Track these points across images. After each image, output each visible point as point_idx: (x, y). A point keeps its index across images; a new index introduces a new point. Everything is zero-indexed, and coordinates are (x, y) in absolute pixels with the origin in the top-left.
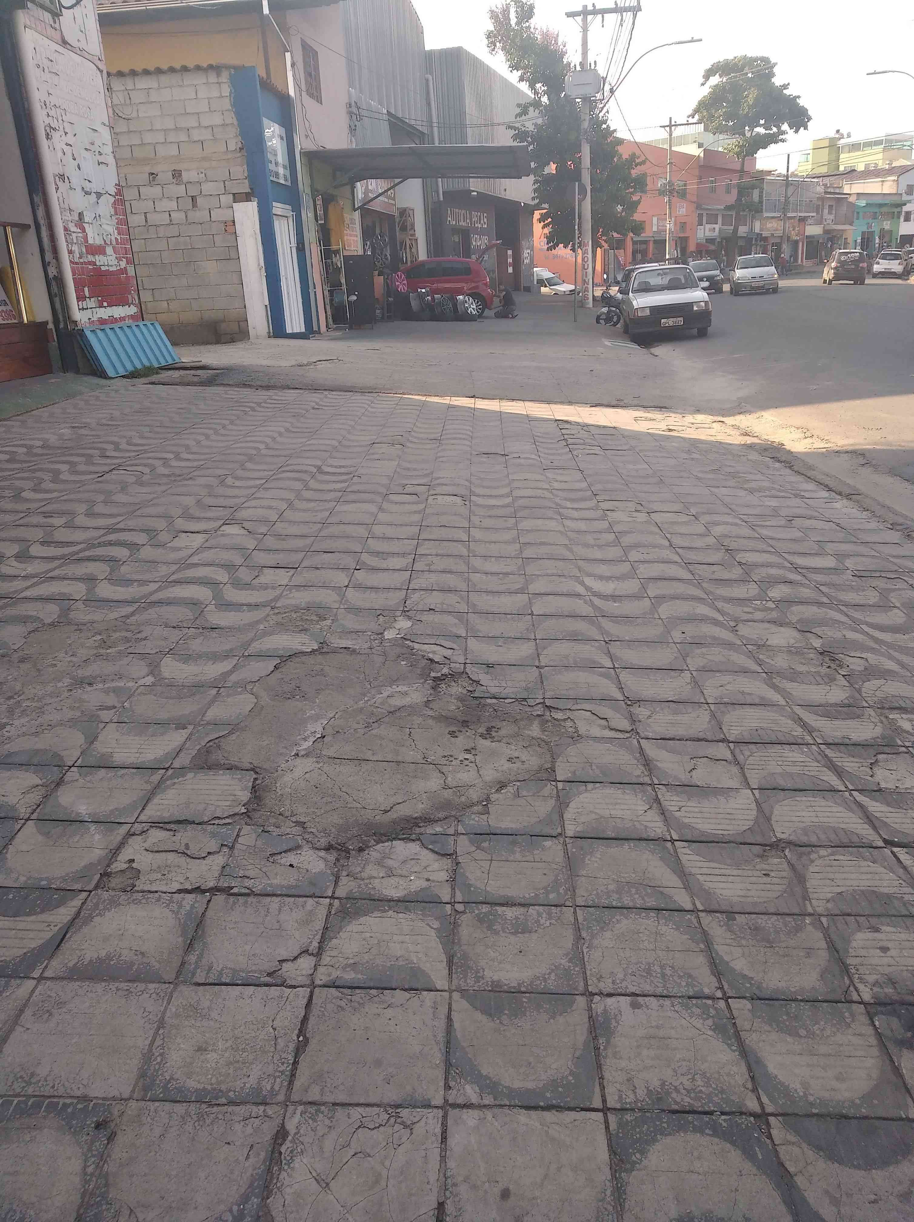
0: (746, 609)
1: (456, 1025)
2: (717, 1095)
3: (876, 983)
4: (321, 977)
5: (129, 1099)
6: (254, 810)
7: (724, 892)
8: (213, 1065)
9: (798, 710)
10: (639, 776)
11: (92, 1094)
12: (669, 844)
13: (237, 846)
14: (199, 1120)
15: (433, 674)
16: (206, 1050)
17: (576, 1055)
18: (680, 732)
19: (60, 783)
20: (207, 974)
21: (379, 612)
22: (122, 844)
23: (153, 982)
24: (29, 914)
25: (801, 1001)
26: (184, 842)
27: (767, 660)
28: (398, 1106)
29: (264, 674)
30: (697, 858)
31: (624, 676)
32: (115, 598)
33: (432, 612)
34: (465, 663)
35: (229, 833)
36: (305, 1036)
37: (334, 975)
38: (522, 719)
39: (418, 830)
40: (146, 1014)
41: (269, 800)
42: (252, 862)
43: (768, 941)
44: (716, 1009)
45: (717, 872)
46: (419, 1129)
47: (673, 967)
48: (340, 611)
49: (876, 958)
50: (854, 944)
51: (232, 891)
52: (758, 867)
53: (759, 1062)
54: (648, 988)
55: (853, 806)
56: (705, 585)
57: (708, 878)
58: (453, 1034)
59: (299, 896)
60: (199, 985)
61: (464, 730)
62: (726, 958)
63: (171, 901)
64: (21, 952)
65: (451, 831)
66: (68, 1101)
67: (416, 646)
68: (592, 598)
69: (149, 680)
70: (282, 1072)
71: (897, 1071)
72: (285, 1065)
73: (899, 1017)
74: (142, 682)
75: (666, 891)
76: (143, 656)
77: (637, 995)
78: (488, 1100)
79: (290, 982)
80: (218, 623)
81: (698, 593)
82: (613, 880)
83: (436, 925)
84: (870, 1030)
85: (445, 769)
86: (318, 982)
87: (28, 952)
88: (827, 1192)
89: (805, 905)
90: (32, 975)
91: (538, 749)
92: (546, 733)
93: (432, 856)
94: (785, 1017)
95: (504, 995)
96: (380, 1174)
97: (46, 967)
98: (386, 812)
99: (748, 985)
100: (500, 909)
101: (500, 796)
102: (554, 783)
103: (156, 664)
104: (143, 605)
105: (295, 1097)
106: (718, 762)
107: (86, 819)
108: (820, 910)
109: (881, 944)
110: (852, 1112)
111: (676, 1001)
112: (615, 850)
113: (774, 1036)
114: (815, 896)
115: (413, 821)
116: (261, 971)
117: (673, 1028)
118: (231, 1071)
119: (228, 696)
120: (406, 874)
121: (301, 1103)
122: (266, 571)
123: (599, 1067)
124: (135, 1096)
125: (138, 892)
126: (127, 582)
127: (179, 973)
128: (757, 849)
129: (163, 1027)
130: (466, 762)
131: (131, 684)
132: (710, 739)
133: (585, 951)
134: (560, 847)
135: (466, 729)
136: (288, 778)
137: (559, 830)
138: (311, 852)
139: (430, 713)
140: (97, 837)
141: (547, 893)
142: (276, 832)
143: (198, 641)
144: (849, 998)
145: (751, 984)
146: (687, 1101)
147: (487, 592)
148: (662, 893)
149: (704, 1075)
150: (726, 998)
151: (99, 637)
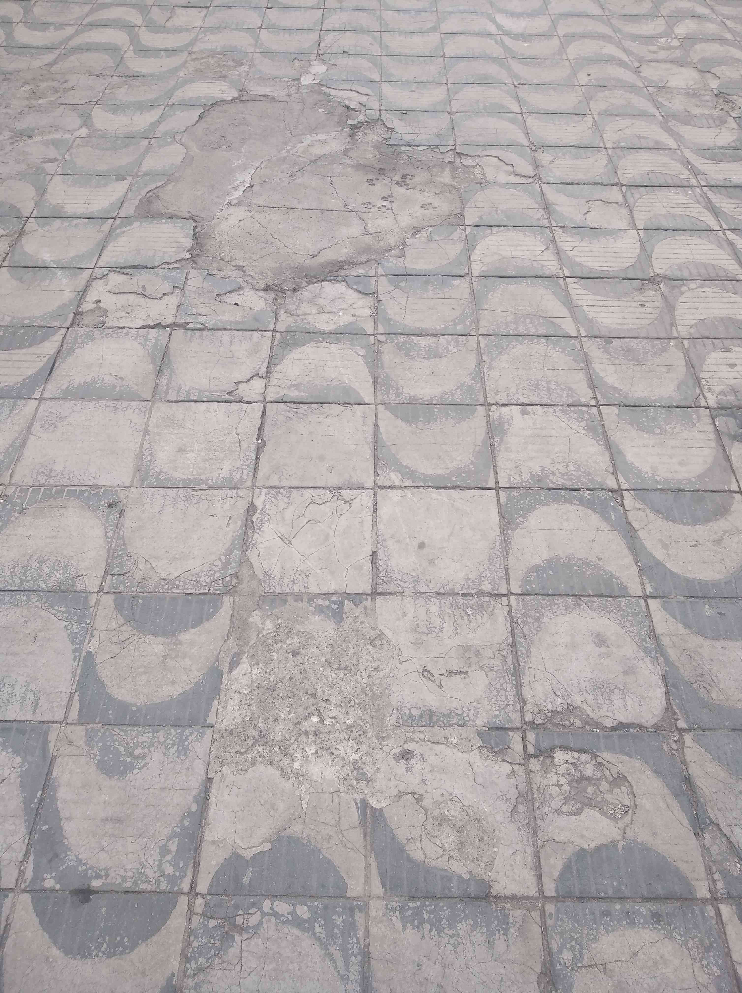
0: (654, 48)
1: (382, 430)
2: (584, 477)
3: (722, 393)
4: (271, 395)
5: (130, 487)
6: (198, 255)
7: (605, 321)
8: (193, 461)
9: (688, 154)
10: (539, 219)
11: (101, 483)
12: (561, 281)
13: (187, 287)
14: (187, 500)
15: (350, 122)
16: (185, 451)
17: (476, 450)
18: (580, 176)
19: (22, 233)
20: (178, 393)
21: (294, 56)
22: (87, 287)
23: (135, 401)
24: (19, 348)
25: (659, 407)
26: (141, 284)
27: (664, 103)
28: (340, 488)
29: (189, 124)
30: (584, 292)
31: (531, 121)
32: (35, 44)
33: (345, 55)
34: (380, 110)
35: (180, 276)
36: (262, 440)
37: (282, 394)
38: (434, 167)
39: (343, 273)
40: (133, 425)
41: (210, 246)
42: (202, 301)
43: (637, 361)
44: (589, 414)
45: (601, 303)
46: (356, 504)
47: (557, 383)
48: (257, 55)
49: (725, 373)
50: (708, 362)
51: (188, 326)
52: (636, 299)
53: (620, 452)
54: (535, 399)
55: (725, 244)
56: (614, 21)
57: (593, 309)
58: (379, 436)
59: (246, 330)
60: (172, 402)
61: (380, 178)
62: (602, 374)
63: (138, 335)
64: (20, 379)
65: (372, 273)
66: (84, 489)
67: (333, 92)
68: (503, 37)
69: (84, 132)
70: (248, 466)
71: (727, 458)
72: (250, 461)
73: (735, 418)
74: (77, 134)
75: (555, 320)
76: (74, 107)
77: (527, 405)
78: (408, 483)
79: (246, 399)
80: (139, 70)
81: (608, 31)
82: (512, 312)
83: (363, 352)
84: (711, 428)
85: (364, 216)
86: (268, 399)
87: (26, 378)
88: (660, 540)
89: (671, 330)
90: (33, 397)
91: (449, 195)
92: (456, 180)
93: (355, 295)
94: (644, 419)
95: (419, 407)
96: (328, 534)
97: (44, 390)
98: (314, 256)
99: (617, 395)
100: (415, 339)
101: (415, 240)
102: (463, 228)
103: (87, 115)
104: (63, 52)
105: (259, 483)
106: (610, 205)
107: (52, 266)
108: (684, 334)
109: (731, 361)
110: (687, 487)
111: (558, 408)
112: (514, 287)
113: (634, 433)
114: (681, 322)
115: (339, 265)
116: (222, 391)
117: (554, 429)
118: (207, 465)
119: (160, 147)
120: (336, 311)
121: (264, 487)
122: (179, 11)
123: (494, 458)
124: (135, 484)
125: (108, 328)
126: (44, 26)
127: (154, 393)
128: (636, 283)
129: (149, 435)
130: (384, 209)
131: (67, 136)
132: (605, 183)
133: (486, 371)
134: (467, 285)
135: (383, 176)
136: (224, 226)
137: (466, 271)
138: (252, 292)
139: (349, 161)
140: (65, 281)
141: (455, 324)
142: (220, 275)
143: (123, 90)
144: (697, 404)
145: (619, 394)
146: (561, 482)
147: (401, 32)
148: (552, 322)
149: (575, 463)
150: (598, 406)
151: (27, 88)
